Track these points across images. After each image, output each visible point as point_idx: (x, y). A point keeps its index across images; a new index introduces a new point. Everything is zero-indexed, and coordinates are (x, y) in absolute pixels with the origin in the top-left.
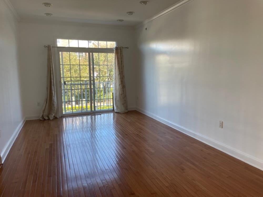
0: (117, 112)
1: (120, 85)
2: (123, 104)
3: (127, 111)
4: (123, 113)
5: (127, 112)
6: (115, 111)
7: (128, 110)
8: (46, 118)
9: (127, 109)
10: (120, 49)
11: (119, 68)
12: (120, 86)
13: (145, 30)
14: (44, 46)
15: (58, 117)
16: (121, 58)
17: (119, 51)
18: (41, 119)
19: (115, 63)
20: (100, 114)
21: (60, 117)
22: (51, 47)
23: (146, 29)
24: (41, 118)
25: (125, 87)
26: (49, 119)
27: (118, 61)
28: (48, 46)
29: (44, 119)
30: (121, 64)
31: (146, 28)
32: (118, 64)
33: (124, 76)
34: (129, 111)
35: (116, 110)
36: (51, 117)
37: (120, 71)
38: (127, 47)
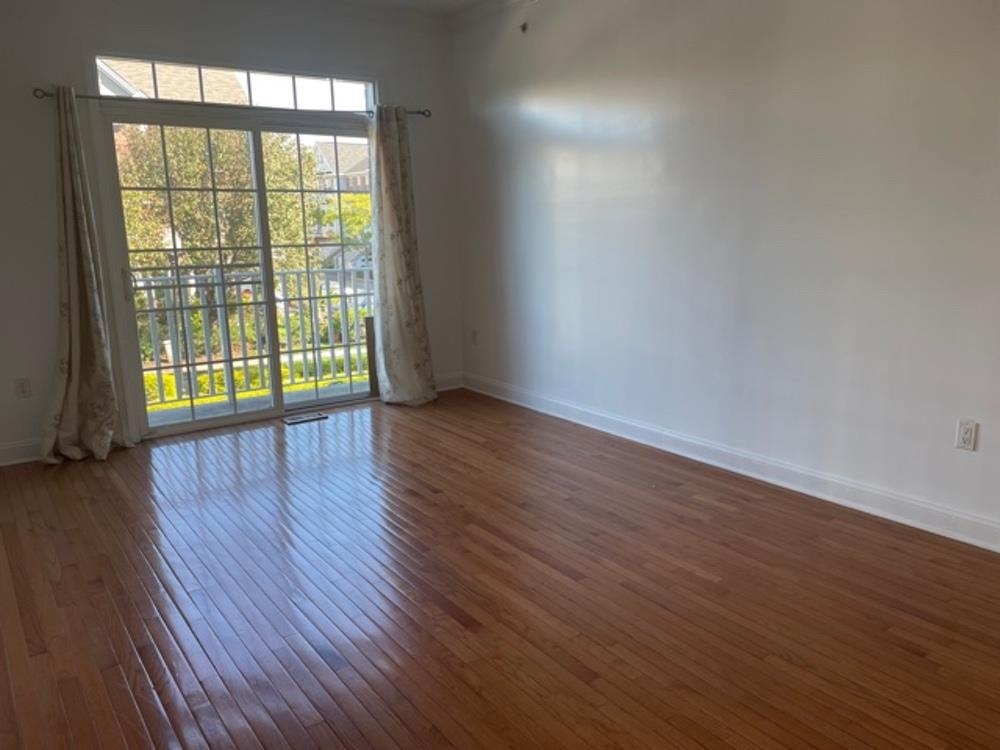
0: (394, 400)
1: (400, 282)
2: (417, 366)
3: (436, 396)
4: (422, 406)
5: (435, 400)
6: (386, 397)
7: (439, 390)
8: (76, 453)
9: (434, 388)
10: (398, 119)
11: (395, 207)
12: (401, 289)
13: (520, 30)
14: (36, 90)
15: (128, 444)
16: (403, 161)
17: (394, 124)
18: (53, 461)
19: (379, 183)
20: (324, 415)
21: (136, 444)
22: (74, 94)
23: (524, 28)
24: (49, 455)
25: (421, 292)
26: (90, 457)
27: (391, 173)
28: (58, 89)
29: (62, 459)
30: (404, 188)
31: (521, 23)
32: (392, 186)
33: (416, 242)
34: (441, 394)
35: (388, 392)
36: (101, 447)
37: (400, 220)
38: (422, 110)
